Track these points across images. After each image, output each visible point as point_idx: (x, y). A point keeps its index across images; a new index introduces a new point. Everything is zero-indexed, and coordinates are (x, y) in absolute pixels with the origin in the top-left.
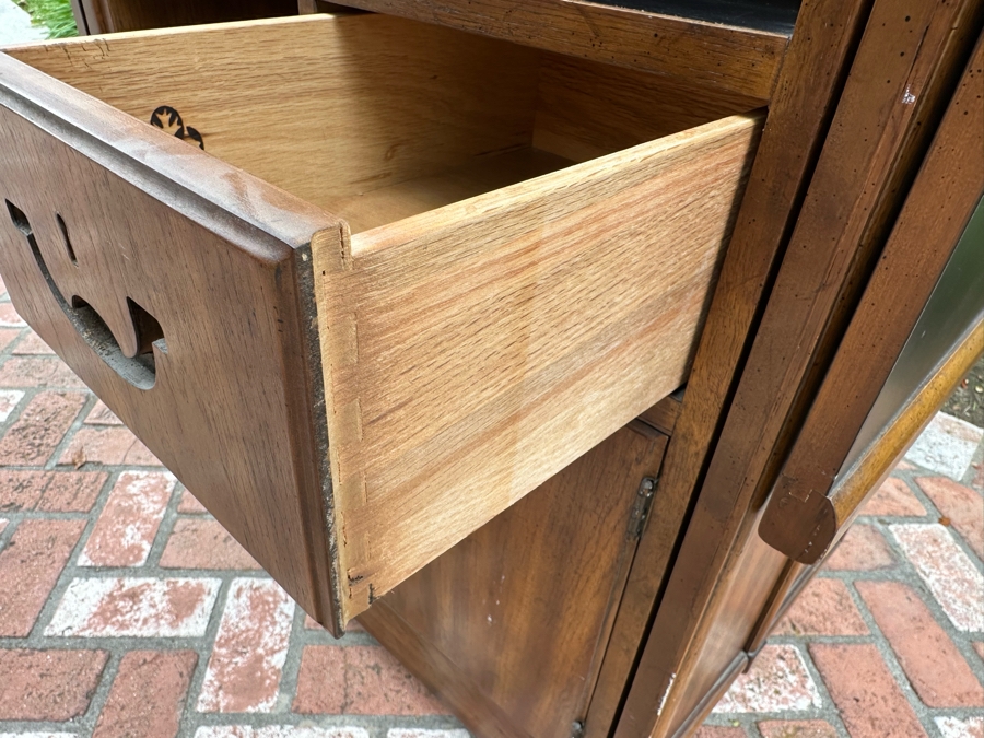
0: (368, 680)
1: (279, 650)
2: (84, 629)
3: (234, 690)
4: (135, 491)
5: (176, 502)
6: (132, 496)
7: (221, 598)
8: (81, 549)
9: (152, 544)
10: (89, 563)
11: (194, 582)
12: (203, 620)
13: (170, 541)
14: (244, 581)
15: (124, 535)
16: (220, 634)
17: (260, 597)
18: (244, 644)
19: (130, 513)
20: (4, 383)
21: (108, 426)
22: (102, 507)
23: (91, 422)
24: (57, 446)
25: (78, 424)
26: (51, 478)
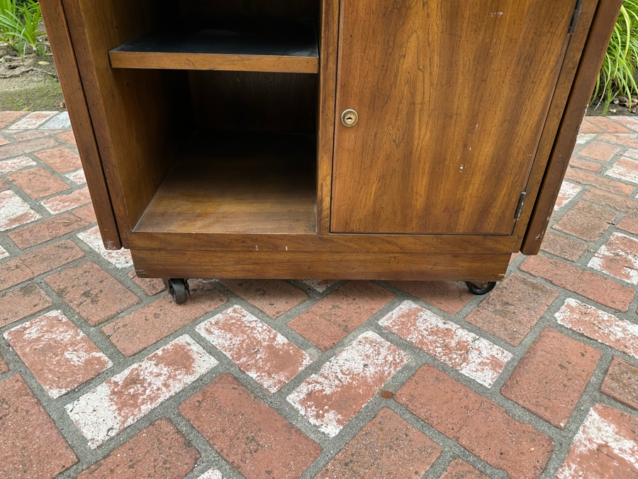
0: (339, 314)
1: (275, 336)
2: (123, 422)
3: (279, 368)
4: (34, 336)
5: (81, 323)
6: (38, 339)
7: (200, 340)
8: (42, 390)
9: (101, 350)
10: (64, 391)
11: (169, 346)
12: (207, 357)
13: (114, 341)
14: (203, 324)
15: (68, 360)
16: (228, 355)
17: (225, 324)
18: (251, 348)
19: (54, 348)
22: (18, 361)
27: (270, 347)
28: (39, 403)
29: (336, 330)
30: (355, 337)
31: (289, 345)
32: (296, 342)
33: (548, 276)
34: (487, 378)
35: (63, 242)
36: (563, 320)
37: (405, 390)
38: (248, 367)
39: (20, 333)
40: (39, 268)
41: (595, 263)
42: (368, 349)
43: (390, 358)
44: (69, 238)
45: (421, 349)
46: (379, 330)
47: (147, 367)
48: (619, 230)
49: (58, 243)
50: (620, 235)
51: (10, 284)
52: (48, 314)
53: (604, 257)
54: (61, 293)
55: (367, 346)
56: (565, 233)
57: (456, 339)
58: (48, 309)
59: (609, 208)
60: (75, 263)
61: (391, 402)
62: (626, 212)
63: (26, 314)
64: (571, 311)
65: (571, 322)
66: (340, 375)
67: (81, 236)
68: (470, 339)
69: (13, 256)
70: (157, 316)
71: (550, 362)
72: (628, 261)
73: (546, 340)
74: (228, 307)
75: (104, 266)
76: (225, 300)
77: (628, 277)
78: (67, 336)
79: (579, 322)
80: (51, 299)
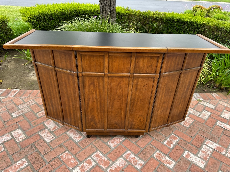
0: (116, 154)
1: (105, 158)
3: (106, 165)
4: (65, 157)
5: (72, 154)
7: (92, 159)
8: (69, 168)
9: (76, 160)
10: (72, 168)
11: (87, 160)
12: (94, 162)
13: (78, 158)
14: (92, 155)
15: (72, 162)
16: (97, 162)
17: (96, 155)
18: (101, 161)
19: (68, 160)
20: (18, 159)
21: (47, 153)
22: (63, 162)
23: (44, 154)
24: (44, 161)
25: (42, 156)
26: (50, 164)
27: (104, 161)
28: (69, 170)
29: (116, 157)
30: (119, 159)
31: (107, 160)
32: (109, 160)
33: (155, 146)
34: (139, 167)
35: (64, 134)
36: (155, 156)
37: (126, 169)
38: (101, 164)
39: (62, 156)
40: (62, 141)
41: (165, 143)
42: (121, 161)
43: (124, 163)
44: (65, 134)
45: (129, 162)
46: (123, 157)
47: (85, 164)
48: (174, 134)
49: (64, 135)
50: (173, 135)
51: (58, 145)
52: (66, 152)
53: (168, 141)
56: (162, 134)
57: (136, 160)
58: (66, 151)
59: (174, 127)
60: (68, 140)
61: (123, 171)
62: (177, 128)
63: (62, 152)
64: (157, 154)
65: (156, 156)
66: (115, 166)
67: (68, 133)
68: (138, 160)
69: (56, 138)
70: (85, 153)
71: (150, 165)
72: (172, 142)
73: (151, 160)
74: (96, 152)
75: (73, 141)
76: (96, 150)
77: (170, 146)
78: (70, 157)
79: (158, 156)
80: (66, 149)
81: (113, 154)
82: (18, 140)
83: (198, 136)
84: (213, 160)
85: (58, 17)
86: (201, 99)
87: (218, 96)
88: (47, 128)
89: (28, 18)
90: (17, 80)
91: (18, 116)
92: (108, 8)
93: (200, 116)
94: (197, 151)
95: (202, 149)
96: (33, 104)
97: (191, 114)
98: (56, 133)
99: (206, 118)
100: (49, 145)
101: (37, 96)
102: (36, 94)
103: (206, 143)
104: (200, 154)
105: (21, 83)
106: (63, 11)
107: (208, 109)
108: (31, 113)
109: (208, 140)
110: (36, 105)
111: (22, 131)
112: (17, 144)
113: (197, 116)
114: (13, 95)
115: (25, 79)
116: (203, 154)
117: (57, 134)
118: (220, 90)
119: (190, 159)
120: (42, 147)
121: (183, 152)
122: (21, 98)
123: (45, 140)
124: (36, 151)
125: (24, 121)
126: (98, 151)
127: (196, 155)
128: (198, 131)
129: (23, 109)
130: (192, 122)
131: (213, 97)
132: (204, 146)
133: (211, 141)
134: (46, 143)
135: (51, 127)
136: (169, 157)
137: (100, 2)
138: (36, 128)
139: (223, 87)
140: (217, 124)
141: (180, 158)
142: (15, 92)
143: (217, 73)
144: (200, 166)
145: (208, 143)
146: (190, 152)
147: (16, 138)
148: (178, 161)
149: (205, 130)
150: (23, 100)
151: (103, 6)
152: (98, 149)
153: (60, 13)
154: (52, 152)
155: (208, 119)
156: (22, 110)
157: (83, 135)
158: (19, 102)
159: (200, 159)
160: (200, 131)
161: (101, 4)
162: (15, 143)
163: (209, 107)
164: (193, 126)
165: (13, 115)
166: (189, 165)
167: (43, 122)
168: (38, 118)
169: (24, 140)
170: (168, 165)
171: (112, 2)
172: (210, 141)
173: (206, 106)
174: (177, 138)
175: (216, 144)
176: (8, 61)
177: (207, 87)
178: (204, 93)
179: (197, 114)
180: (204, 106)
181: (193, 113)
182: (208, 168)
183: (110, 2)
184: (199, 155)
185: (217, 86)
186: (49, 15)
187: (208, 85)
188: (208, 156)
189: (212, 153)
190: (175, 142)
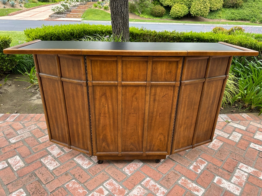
0: (133, 181)
1: (120, 187)
3: (121, 194)
4: (71, 186)
5: (80, 183)
6: (72, 187)
7: (105, 187)
9: (85, 189)
11: (98, 189)
12: (106, 191)
13: (87, 187)
14: (105, 183)
15: (79, 192)
16: (110, 191)
17: (109, 184)
18: (115, 189)
19: (75, 189)
20: (14, 190)
21: (50, 182)
22: (69, 192)
23: (46, 183)
24: (45, 191)
25: (43, 185)
26: (53, 195)
27: (119, 189)
29: (132, 185)
30: (136, 187)
31: (123, 189)
32: (124, 188)
33: (180, 171)
38: (115, 194)
39: (68, 185)
40: (68, 168)
41: (191, 167)
43: (143, 192)
44: (72, 160)
45: (149, 190)
46: (141, 185)
47: (95, 193)
48: (200, 157)
49: (70, 161)
50: (200, 159)
51: (63, 173)
52: (72, 181)
53: (194, 166)
54: (74, 175)
55: (139, 189)
56: (187, 159)
57: (157, 187)
58: (72, 179)
59: (200, 150)
60: (75, 167)
62: (204, 152)
63: (68, 181)
64: (182, 181)
65: (181, 183)
67: (75, 159)
68: (160, 187)
69: (61, 165)
70: (95, 181)
71: (175, 193)
72: (199, 167)
73: (175, 187)
74: (109, 179)
75: (82, 168)
76: (109, 177)
77: (198, 171)
78: (78, 186)
79: (183, 183)
80: (72, 177)
81: (129, 182)
82: (15, 168)
83: (229, 160)
84: (250, 186)
85: (66, 37)
86: (230, 120)
87: (248, 116)
88: (50, 154)
89: (33, 38)
90: (18, 104)
91: (17, 142)
92: (120, 26)
93: (230, 138)
94: (229, 177)
95: (236, 174)
96: (35, 129)
97: (219, 136)
98: (61, 159)
99: (237, 140)
100: (52, 173)
101: (40, 120)
102: (38, 118)
103: (240, 167)
104: (234, 179)
105: (21, 107)
106: (72, 31)
107: (239, 131)
108: (33, 138)
109: (241, 164)
110: (38, 129)
111: (20, 158)
112: (13, 172)
113: (226, 138)
114: (12, 120)
115: (26, 103)
116: (238, 179)
117: (62, 161)
118: (251, 111)
119: (222, 186)
120: (43, 175)
121: (214, 178)
122: (21, 123)
123: (48, 168)
124: (37, 179)
125: (23, 147)
126: (111, 179)
127: (229, 181)
128: (229, 154)
129: (23, 134)
130: (220, 144)
131: (243, 118)
132: (237, 170)
133: (245, 165)
134: (48, 171)
135: (55, 153)
136: (197, 183)
137: (112, 20)
138: (38, 155)
139: (253, 107)
140: (250, 146)
141: (210, 184)
142: (14, 116)
143: (245, 91)
144: (234, 192)
145: (242, 167)
146: (221, 177)
147: (12, 166)
148: (208, 187)
149: (237, 152)
150: (23, 125)
151: (115, 24)
152: (111, 176)
153: (68, 33)
154: (56, 180)
155: (239, 141)
156: (21, 135)
157: (93, 161)
158: (18, 127)
159: (234, 185)
160: (231, 154)
161: (113, 21)
162: (11, 171)
163: (240, 129)
164: (223, 149)
165: (10, 141)
166: (222, 192)
167: (46, 147)
168: (40, 143)
169: (23, 168)
170: (196, 193)
171: (125, 20)
172: (243, 164)
173: (236, 128)
174: (205, 163)
175: (251, 168)
176: (8, 85)
177: (235, 107)
178: (232, 114)
179: (226, 136)
180: (233, 128)
181: (222, 135)
182: (245, 195)
183: (123, 20)
184: (232, 181)
185: (247, 106)
186: (56, 35)
187: (236, 105)
188: (243, 181)
189: (248, 178)
190: (202, 167)
